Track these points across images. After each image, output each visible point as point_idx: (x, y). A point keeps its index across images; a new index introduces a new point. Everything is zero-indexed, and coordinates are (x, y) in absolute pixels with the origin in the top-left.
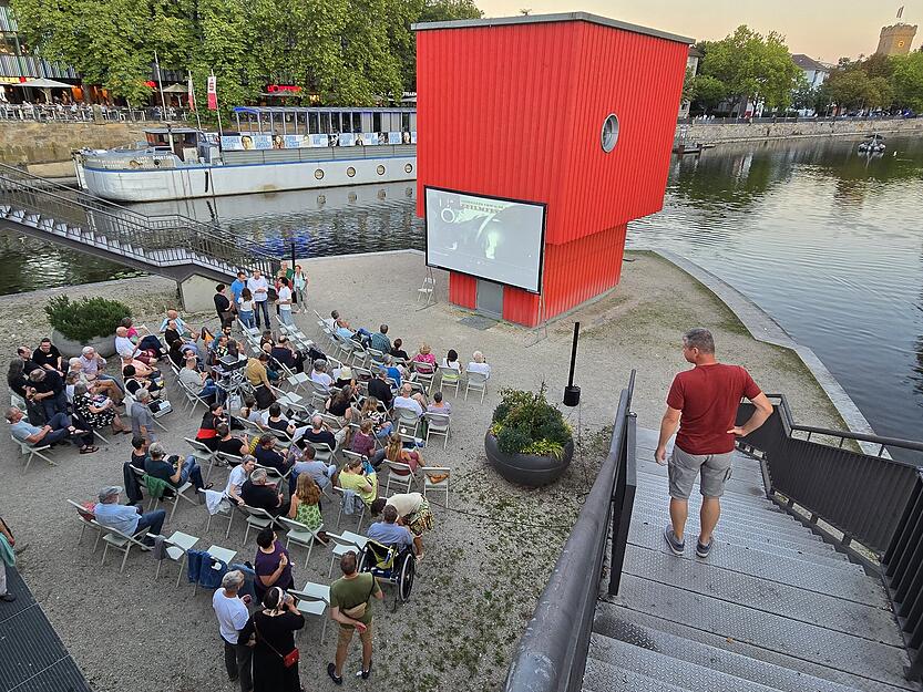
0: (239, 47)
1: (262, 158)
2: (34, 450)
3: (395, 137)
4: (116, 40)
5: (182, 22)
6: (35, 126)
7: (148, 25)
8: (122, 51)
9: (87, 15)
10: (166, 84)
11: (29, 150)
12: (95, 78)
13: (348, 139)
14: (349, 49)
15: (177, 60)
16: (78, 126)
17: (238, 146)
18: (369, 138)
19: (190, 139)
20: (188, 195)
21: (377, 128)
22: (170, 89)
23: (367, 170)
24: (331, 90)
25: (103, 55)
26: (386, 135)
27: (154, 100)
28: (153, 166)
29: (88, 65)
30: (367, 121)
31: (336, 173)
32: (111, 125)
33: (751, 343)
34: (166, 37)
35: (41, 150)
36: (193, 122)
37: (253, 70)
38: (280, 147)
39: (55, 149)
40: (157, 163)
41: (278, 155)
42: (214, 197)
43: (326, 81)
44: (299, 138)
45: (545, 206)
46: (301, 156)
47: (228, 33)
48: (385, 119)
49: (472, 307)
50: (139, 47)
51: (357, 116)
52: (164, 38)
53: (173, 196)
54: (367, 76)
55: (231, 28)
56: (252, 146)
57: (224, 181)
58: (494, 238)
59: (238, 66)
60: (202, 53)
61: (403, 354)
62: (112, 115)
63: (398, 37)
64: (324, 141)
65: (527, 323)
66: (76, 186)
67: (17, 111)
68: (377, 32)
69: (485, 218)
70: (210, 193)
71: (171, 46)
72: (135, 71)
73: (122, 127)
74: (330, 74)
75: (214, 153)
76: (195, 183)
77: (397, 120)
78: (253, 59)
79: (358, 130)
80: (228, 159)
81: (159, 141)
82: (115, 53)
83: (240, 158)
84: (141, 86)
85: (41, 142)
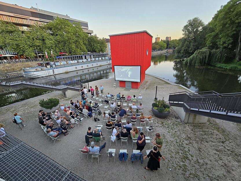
0: (54, 46)
1: (64, 66)
2: (56, 138)
3: (89, 60)
4: (26, 45)
5: (40, 41)
6: (8, 65)
7: (33, 42)
8: (28, 47)
9: (18, 40)
10: (38, 54)
11: (7, 70)
12: (22, 53)
13: (81, 61)
14: (76, 44)
15: (40, 49)
16: (18, 64)
17: (59, 64)
18: (85, 60)
19: (48, 64)
20: (50, 75)
21: (86, 58)
22: (39, 55)
23: (85, 66)
24: (74, 52)
25: (23, 49)
26: (88, 59)
27: (36, 57)
28: (41, 70)
29: (19, 51)
30: (84, 57)
31: (79, 67)
32: (27, 63)
33: (171, 85)
34: (38, 44)
35: (10, 70)
36: (47, 60)
37: (57, 50)
38: (68, 63)
39: (13, 69)
40: (42, 69)
41: (68, 65)
42: (55, 75)
43: (73, 51)
44: (71, 61)
45: (141, 66)
46: (72, 65)
47: (51, 43)
48: (87, 57)
49: (125, 87)
50: (31, 46)
51: (82, 56)
52: (37, 45)
53: (46, 76)
54: (80, 49)
55: (52, 42)
56: (62, 64)
57: (57, 71)
58: (130, 73)
59: (54, 49)
60: (46, 47)
61: (124, 98)
62: (27, 61)
63: (85, 42)
64: (76, 62)
65: (137, 88)
66: (23, 76)
67: (2, 62)
68: (81, 42)
69: (128, 70)
70: (54, 74)
71: (39, 46)
72: (31, 52)
73: (30, 63)
74: (74, 49)
75: (54, 66)
76: (51, 72)
77: (89, 57)
78: (57, 47)
79: (82, 59)
80: (57, 67)
81: (41, 65)
82: (26, 48)
83: (60, 66)
84: (33, 54)
85: (10, 68)
